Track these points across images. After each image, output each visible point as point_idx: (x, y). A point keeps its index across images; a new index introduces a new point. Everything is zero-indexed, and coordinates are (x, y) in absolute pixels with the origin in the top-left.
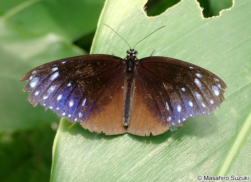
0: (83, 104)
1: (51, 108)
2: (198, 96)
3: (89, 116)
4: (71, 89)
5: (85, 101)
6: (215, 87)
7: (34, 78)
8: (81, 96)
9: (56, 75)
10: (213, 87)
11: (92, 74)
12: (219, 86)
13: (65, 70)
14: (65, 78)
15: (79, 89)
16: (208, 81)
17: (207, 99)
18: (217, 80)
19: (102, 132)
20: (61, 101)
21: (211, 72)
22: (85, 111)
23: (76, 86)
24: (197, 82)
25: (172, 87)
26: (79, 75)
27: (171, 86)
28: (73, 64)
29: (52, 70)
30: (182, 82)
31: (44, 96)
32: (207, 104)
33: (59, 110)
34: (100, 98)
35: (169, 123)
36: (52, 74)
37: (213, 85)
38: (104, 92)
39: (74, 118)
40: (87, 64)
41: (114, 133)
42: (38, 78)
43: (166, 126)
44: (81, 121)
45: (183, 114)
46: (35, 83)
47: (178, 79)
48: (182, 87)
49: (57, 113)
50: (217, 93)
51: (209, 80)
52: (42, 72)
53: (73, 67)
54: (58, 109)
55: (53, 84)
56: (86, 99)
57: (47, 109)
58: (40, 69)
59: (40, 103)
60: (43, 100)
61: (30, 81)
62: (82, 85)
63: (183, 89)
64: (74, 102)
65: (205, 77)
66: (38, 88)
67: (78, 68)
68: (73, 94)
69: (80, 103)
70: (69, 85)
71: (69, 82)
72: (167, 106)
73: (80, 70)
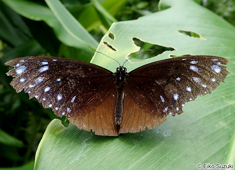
0: (72, 101)
1: (36, 97)
2: (196, 79)
3: (78, 113)
4: (60, 84)
5: (74, 98)
6: (214, 66)
7: (21, 66)
8: (70, 93)
9: (45, 69)
10: (211, 67)
11: (83, 76)
12: (219, 64)
13: (55, 67)
14: (54, 73)
15: (69, 86)
16: (205, 63)
17: (207, 79)
18: (216, 60)
19: (91, 130)
20: (48, 92)
21: (207, 56)
22: (74, 107)
23: (66, 83)
24: (193, 68)
25: (166, 81)
26: (70, 74)
27: (164, 80)
28: (64, 64)
29: (42, 63)
30: (176, 73)
31: (30, 84)
32: (208, 83)
33: (45, 101)
34: (91, 99)
35: (165, 113)
36: (41, 67)
37: (212, 65)
38: (95, 94)
39: (62, 112)
40: (79, 67)
41: (104, 134)
42: (26, 67)
43: (163, 117)
44: (70, 116)
45: (181, 101)
46: (22, 71)
47: (171, 73)
48: (177, 78)
49: (43, 104)
50: (218, 70)
51: (207, 62)
52: (31, 63)
53: (64, 66)
54: (44, 99)
55: (42, 75)
56: (75, 96)
57: (31, 97)
58: (29, 60)
59: (25, 90)
60: (28, 88)
61: (16, 68)
62: (72, 83)
63: (178, 79)
64: (62, 96)
65: (201, 62)
66: (24, 75)
67: (69, 68)
68: (62, 89)
69: (69, 99)
70: (59, 80)
71: (58, 77)
72: (162, 99)
73: (71, 70)
